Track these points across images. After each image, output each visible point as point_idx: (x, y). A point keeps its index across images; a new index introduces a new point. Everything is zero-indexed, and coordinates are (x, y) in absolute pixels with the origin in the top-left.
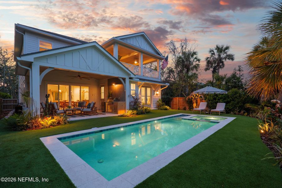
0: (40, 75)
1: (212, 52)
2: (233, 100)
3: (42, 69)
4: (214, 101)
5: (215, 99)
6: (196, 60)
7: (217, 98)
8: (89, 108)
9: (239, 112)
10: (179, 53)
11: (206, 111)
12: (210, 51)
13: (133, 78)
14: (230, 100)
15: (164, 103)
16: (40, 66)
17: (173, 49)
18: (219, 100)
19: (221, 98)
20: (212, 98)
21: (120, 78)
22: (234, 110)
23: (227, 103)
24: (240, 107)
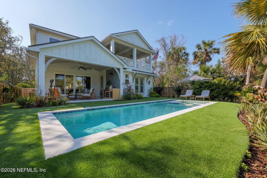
0: (45, 63)
1: (199, 47)
2: (218, 88)
3: (47, 59)
4: (200, 89)
5: (201, 87)
6: (184, 55)
7: (203, 86)
8: (89, 93)
9: (224, 99)
10: (169, 49)
11: (192, 97)
12: (197, 46)
13: (126, 68)
14: (215, 88)
15: (156, 92)
16: (45, 56)
17: (164, 45)
18: (204, 88)
19: (206, 87)
20: (198, 87)
21: (115, 68)
22: (219, 97)
23: (212, 91)
24: (224, 94)
